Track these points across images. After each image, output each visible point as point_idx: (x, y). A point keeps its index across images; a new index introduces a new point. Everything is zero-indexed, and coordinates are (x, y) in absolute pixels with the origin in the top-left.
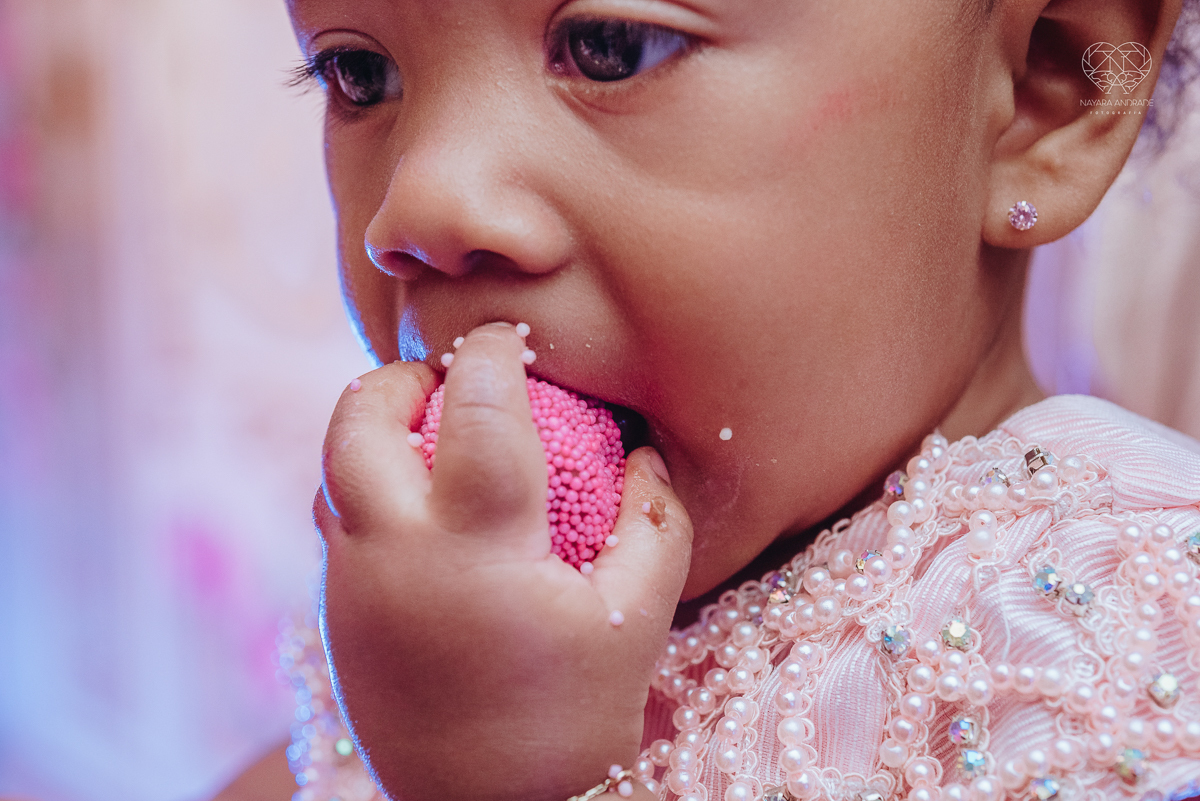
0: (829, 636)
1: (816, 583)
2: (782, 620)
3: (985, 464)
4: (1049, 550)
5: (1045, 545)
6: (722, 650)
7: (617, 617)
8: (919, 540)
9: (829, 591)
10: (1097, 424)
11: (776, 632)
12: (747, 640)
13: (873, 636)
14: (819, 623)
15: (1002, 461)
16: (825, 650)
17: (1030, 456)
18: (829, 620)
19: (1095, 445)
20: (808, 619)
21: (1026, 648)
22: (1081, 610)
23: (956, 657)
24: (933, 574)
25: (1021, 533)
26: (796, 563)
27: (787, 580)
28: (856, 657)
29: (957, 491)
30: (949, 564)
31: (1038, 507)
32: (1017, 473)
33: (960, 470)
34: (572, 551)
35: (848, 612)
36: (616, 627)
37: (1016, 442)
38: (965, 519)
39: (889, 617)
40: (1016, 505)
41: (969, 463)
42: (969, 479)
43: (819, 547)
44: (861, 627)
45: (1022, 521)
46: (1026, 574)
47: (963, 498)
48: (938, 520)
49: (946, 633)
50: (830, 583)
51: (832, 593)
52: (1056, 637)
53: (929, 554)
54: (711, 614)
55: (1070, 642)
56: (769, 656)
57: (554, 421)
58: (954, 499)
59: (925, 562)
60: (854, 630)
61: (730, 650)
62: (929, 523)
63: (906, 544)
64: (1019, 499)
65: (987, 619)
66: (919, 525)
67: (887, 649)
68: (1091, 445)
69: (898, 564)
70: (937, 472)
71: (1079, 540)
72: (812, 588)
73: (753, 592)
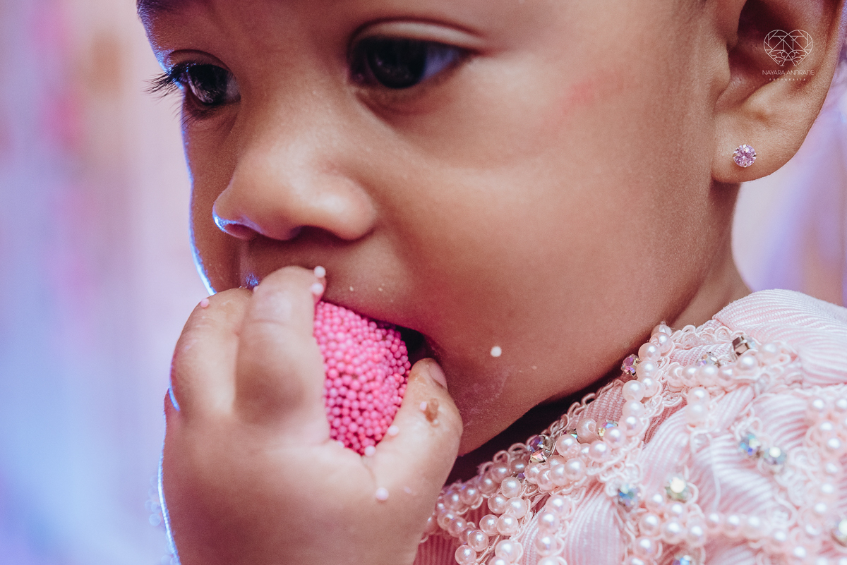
0: (576, 490)
1: (566, 447)
2: (540, 477)
3: (701, 349)
4: (751, 419)
5: (748, 415)
6: (493, 500)
7: (382, 493)
8: (648, 411)
9: (577, 454)
10: (791, 314)
11: (536, 486)
12: (513, 492)
13: (611, 491)
14: (568, 480)
15: (715, 346)
16: (573, 501)
17: (736, 342)
18: (576, 477)
19: (789, 332)
20: (560, 477)
21: (733, 500)
22: (777, 468)
23: (677, 508)
24: (658, 440)
25: (728, 405)
26: (552, 429)
27: (545, 443)
28: (598, 509)
29: (678, 371)
30: (671, 432)
31: (742, 384)
32: (727, 356)
33: (682, 353)
34: (354, 440)
35: (592, 472)
36: (382, 502)
37: (725, 330)
38: (685, 394)
39: (623, 476)
40: (724, 383)
41: (689, 347)
42: (689, 360)
43: (571, 416)
44: (601, 484)
45: (729, 396)
46: (733, 439)
47: (682, 377)
48: (664, 394)
49: (668, 488)
50: (577, 447)
51: (579, 455)
52: (757, 491)
53: (657, 422)
54: (487, 469)
55: (768, 495)
56: (530, 505)
57: (341, 336)
58: (676, 378)
59: (654, 429)
60: (595, 485)
61: (499, 500)
62: (656, 397)
63: (637, 416)
64: (727, 378)
65: (702, 477)
66: (648, 399)
67: (622, 503)
68: (785, 333)
69: (630, 433)
70: (663, 355)
71: (775, 411)
72: (563, 451)
73: (520, 452)
